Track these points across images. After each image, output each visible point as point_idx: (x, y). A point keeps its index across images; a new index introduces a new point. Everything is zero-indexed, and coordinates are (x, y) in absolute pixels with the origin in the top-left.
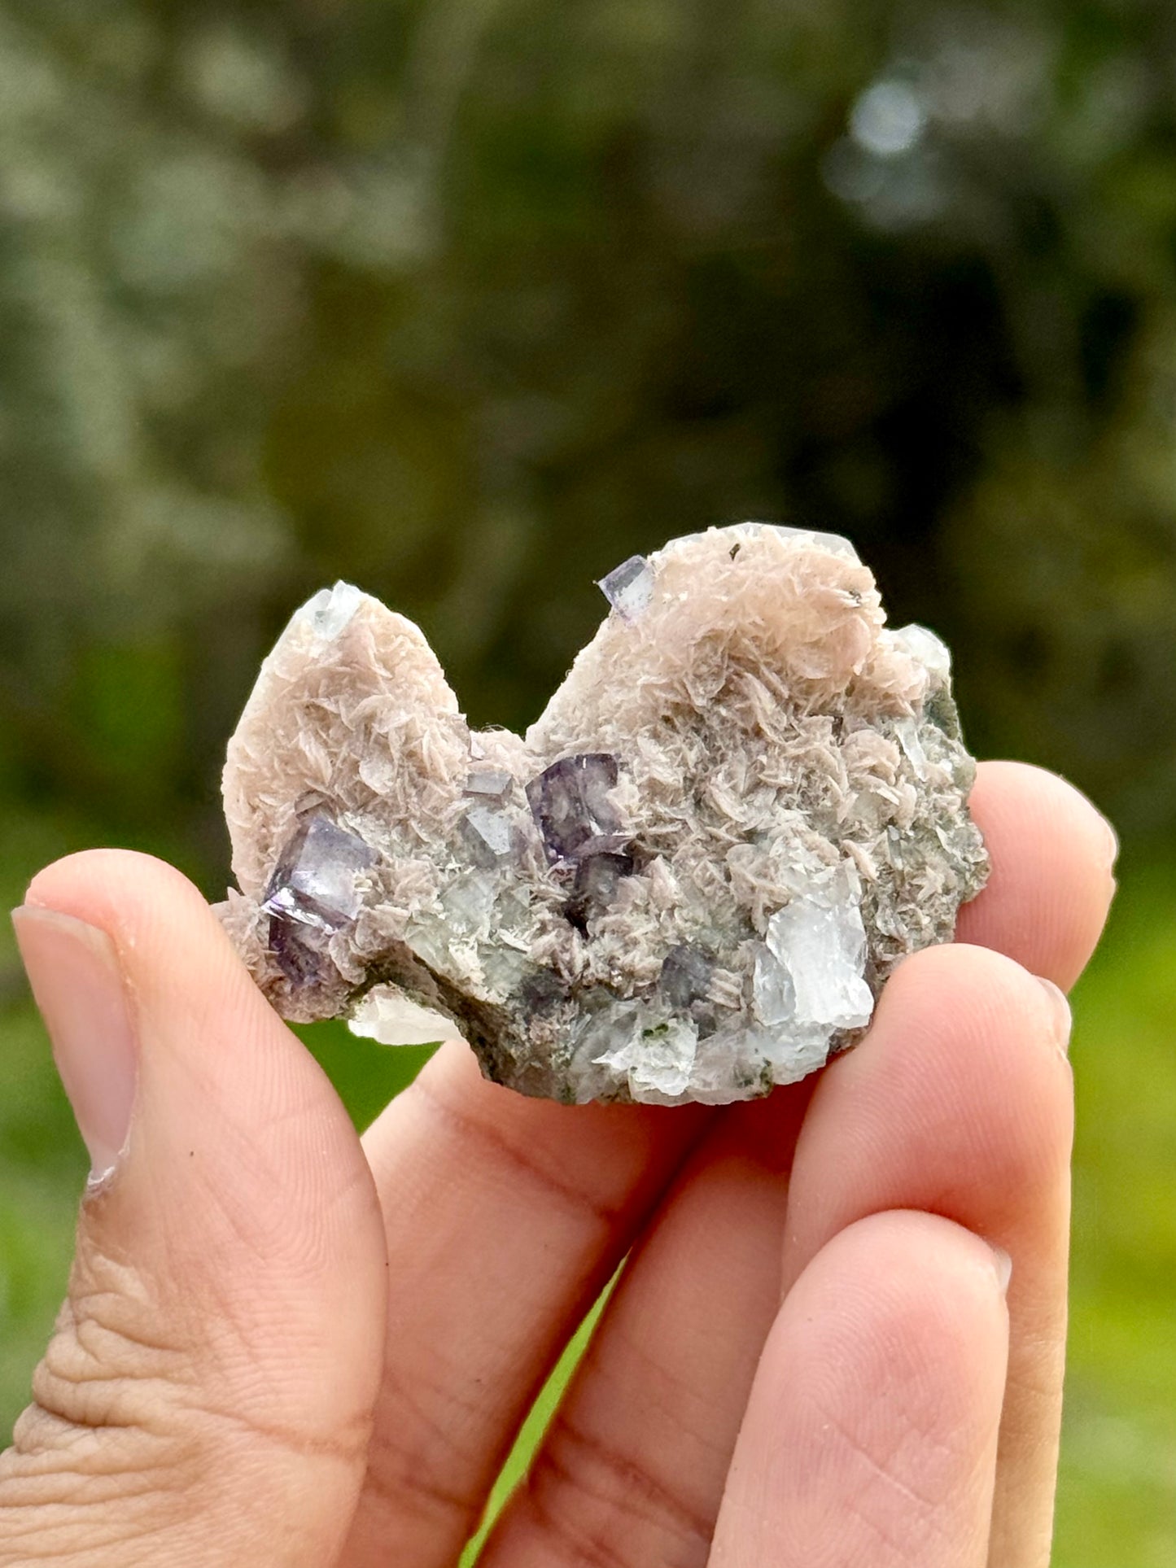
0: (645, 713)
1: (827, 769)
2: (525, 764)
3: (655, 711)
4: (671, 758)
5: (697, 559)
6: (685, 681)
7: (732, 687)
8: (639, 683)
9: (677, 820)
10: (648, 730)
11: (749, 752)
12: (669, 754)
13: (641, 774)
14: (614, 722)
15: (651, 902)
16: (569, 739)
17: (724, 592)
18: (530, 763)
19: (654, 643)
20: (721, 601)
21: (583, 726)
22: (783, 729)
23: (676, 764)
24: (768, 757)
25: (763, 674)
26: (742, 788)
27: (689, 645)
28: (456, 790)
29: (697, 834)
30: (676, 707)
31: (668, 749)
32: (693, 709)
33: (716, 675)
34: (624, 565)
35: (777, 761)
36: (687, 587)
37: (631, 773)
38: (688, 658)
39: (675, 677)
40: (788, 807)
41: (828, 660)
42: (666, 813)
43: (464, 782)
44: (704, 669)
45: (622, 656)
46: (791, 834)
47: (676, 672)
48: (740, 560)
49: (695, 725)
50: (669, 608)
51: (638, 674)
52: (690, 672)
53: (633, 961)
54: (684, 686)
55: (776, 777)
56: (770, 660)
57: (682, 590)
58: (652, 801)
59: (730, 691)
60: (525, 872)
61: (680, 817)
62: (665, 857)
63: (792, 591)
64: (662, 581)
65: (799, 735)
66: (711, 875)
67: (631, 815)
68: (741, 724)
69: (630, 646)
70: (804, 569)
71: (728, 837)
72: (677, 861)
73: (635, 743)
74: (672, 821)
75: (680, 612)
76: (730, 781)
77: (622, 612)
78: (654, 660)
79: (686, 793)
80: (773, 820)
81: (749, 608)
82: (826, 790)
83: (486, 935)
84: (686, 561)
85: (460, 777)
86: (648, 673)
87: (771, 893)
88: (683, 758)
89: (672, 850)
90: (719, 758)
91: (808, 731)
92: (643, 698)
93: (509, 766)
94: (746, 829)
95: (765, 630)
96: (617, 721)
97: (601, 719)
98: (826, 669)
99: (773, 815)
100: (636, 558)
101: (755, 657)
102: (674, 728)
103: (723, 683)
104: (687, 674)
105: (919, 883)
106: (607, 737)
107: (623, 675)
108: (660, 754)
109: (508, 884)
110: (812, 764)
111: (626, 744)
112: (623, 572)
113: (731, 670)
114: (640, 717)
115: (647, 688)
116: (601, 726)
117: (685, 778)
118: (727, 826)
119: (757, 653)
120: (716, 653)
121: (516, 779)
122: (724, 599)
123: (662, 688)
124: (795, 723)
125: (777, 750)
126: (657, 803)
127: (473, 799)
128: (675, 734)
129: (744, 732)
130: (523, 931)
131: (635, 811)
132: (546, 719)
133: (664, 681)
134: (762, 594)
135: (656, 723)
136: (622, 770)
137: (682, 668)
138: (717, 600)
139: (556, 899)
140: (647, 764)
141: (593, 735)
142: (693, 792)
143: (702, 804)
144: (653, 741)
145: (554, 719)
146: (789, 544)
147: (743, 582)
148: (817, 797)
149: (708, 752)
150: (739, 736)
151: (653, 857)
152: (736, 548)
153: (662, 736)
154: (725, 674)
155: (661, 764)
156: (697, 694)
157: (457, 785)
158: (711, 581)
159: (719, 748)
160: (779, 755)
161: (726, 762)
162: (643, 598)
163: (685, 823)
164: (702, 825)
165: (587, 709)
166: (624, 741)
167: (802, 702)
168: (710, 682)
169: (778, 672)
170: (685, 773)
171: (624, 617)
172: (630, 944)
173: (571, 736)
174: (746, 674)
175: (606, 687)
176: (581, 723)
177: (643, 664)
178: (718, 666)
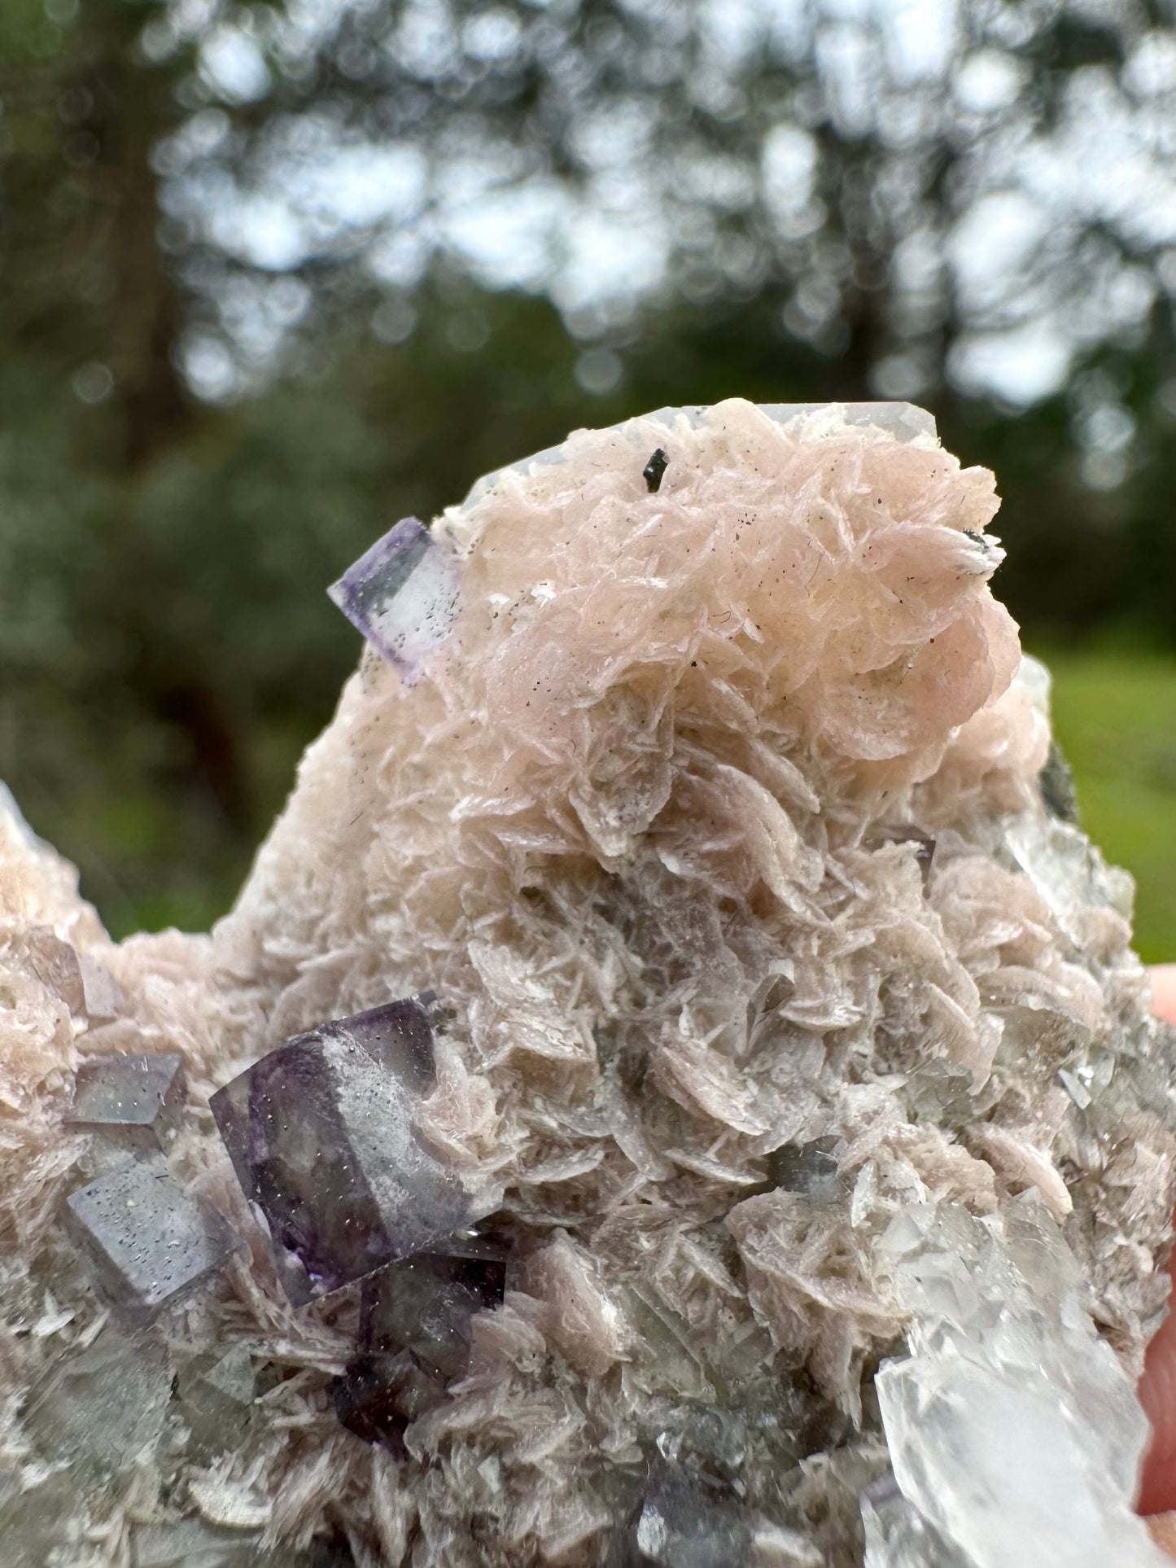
0: (479, 886)
1: (925, 970)
2: (215, 1017)
3: (504, 878)
4: (557, 986)
5: (564, 499)
6: (574, 802)
7: (684, 803)
8: (455, 815)
9: (594, 1140)
10: (491, 926)
11: (745, 954)
12: (550, 981)
13: (492, 1042)
14: (404, 907)
15: (557, 1355)
16: (311, 947)
17: (651, 568)
18: (226, 1014)
19: (483, 715)
20: (651, 589)
21: (333, 918)
22: (816, 889)
23: (572, 1002)
24: (798, 963)
25: (760, 760)
26: (741, 1046)
27: (574, 713)
28: (40, 1120)
29: (648, 1173)
30: (554, 865)
31: (546, 967)
32: (598, 865)
33: (646, 778)
34: (381, 543)
35: (821, 970)
36: (548, 572)
37: (463, 1036)
38: (575, 744)
39: (548, 793)
40: (855, 1078)
41: (909, 711)
42: (562, 1126)
43: (65, 1096)
44: (617, 766)
45: (404, 752)
46: (886, 1154)
47: (546, 782)
48: (676, 488)
49: (602, 902)
50: (509, 631)
51: (449, 793)
52: (584, 777)
53: (535, 1526)
54: (571, 814)
55: (824, 1011)
56: (772, 726)
57: (540, 577)
58: (525, 1103)
59: (684, 813)
60: (233, 1306)
61: (597, 1134)
62: (571, 1231)
63: (832, 542)
64: (480, 565)
65: (853, 897)
66: (698, 1274)
67: (483, 1152)
68: (720, 890)
69: (420, 728)
70: (854, 486)
71: (728, 1176)
72: (604, 1242)
73: (464, 959)
74: (581, 1144)
75: (541, 632)
76: (706, 1032)
77: (391, 652)
78: (486, 755)
79: (603, 1069)
80: (829, 1118)
81: (725, 601)
82: (926, 1019)
83: (153, 1499)
84: (536, 508)
85: (56, 1081)
86: (476, 790)
87: (865, 1319)
88: (585, 985)
89: (589, 1213)
90: (666, 972)
91: (869, 884)
92: (470, 847)
93: (176, 1032)
94: (767, 1150)
95: (764, 652)
96: (413, 908)
97: (373, 898)
98: (904, 733)
99: (825, 1102)
100: (406, 526)
101: (743, 723)
102: (550, 912)
103: (666, 793)
104: (575, 785)
105: (1125, 1182)
106: (392, 945)
107: (412, 798)
108: (529, 984)
109: (198, 1347)
110: (894, 963)
111: (440, 962)
112: (384, 560)
113: (684, 762)
114: (468, 896)
115: (479, 828)
116: (373, 914)
117: (596, 1032)
118: (718, 1145)
119: (749, 713)
120: (643, 723)
121: (197, 1057)
122: (659, 583)
123: (513, 823)
124: (838, 871)
125: (815, 943)
126: (538, 1103)
127: (89, 1137)
128: (557, 928)
129: (727, 905)
130: (247, 1459)
131: (490, 1140)
132: (252, 900)
133: (519, 806)
134: (760, 558)
135: (508, 905)
136: (441, 1032)
137: (565, 769)
138: (642, 587)
139: (317, 1371)
140: (502, 1016)
141: (359, 937)
142: (617, 1059)
143: (644, 1090)
144: (504, 948)
145: (270, 896)
146: (795, 435)
147: (698, 536)
148: (911, 1040)
149: (638, 961)
150: (716, 919)
151: (546, 1234)
152: (658, 463)
153: (528, 935)
154: (671, 771)
155: (534, 1007)
156: (606, 831)
157: (50, 1106)
158: (612, 544)
159: (667, 948)
160: (822, 953)
161: (691, 982)
162: (438, 615)
163: (609, 1142)
164: (656, 1147)
165: (338, 878)
166: (435, 955)
167: (845, 817)
168: (631, 795)
169: (790, 754)
170: (596, 1017)
171: (398, 661)
172: (519, 1480)
173: (308, 939)
174: (723, 768)
175: (376, 827)
176: (327, 911)
177: (458, 769)
178: (652, 756)
